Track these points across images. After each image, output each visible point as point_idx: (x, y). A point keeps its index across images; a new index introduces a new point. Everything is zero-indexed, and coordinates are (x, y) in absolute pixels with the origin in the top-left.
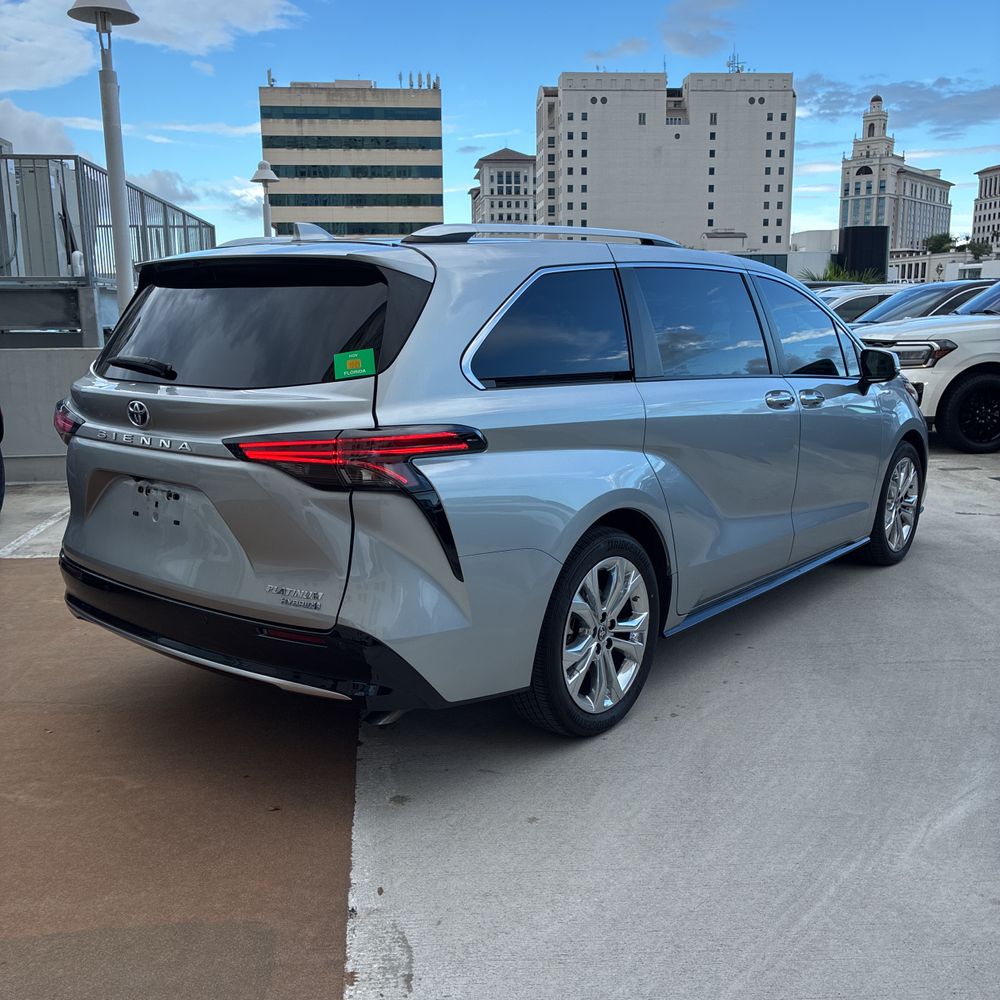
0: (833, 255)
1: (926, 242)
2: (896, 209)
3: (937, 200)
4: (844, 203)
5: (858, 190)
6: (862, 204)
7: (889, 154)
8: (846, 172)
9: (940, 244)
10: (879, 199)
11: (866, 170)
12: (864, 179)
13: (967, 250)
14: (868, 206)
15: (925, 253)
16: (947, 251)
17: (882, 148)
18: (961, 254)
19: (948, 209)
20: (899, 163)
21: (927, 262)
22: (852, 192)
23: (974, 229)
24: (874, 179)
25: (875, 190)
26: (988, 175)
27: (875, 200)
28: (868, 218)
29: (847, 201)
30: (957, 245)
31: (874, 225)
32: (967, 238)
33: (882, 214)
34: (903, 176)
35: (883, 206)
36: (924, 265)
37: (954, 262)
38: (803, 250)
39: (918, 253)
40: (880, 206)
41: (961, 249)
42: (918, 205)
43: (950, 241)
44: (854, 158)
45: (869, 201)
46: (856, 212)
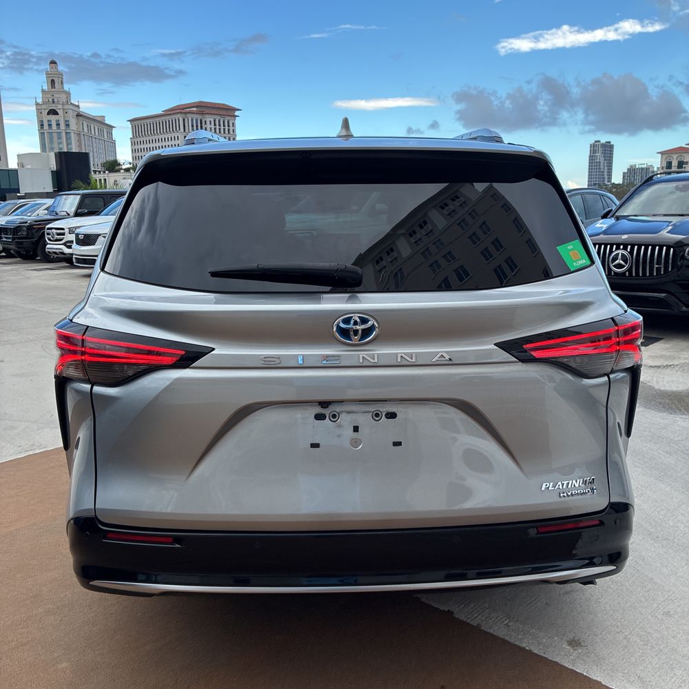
0: (52, 171)
1: (104, 165)
2: (79, 141)
3: (106, 137)
4: (42, 135)
5: (50, 125)
6: (55, 135)
7: (68, 102)
8: (39, 112)
9: (113, 166)
10: (66, 133)
11: (53, 112)
12: (53, 118)
13: (131, 171)
14: (60, 138)
15: (104, 172)
16: (118, 171)
17: (63, 98)
18: (128, 174)
19: (114, 143)
20: (76, 109)
21: (106, 178)
22: (46, 127)
23: (133, 157)
24: (61, 117)
25: (63, 126)
26: (136, 123)
27: (64, 134)
28: (61, 146)
29: (44, 133)
30: (124, 167)
31: (66, 151)
32: (130, 164)
33: (71, 144)
34: (81, 118)
35: (70, 138)
36: (105, 180)
37: (125, 178)
38: (29, 167)
39: (100, 172)
40: (68, 139)
41: (127, 170)
42: (94, 139)
43: (119, 164)
44: (44, 103)
45: (59, 133)
46: (51, 141)
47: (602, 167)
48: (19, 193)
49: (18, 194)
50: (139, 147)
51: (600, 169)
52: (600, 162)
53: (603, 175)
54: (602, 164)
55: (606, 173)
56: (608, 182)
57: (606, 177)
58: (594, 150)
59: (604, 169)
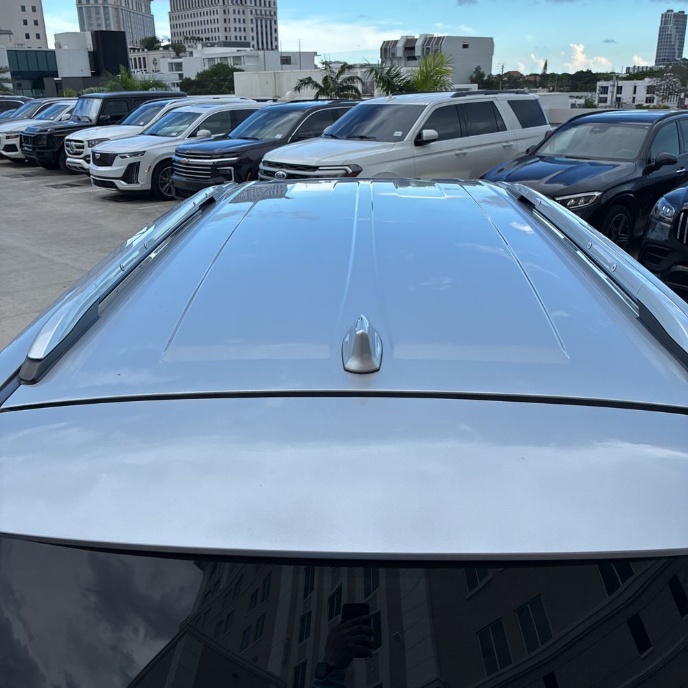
0: (89, 52)
1: (142, 42)
2: (117, 16)
3: (144, 11)
4: (80, 10)
6: (93, 10)
9: (151, 43)
10: (104, 7)
13: (170, 48)
14: (98, 13)
15: (143, 50)
16: (157, 49)
18: (167, 52)
19: (152, 18)
21: (146, 56)
22: (84, 1)
23: (172, 34)
27: (102, 8)
28: (99, 22)
29: (81, 8)
30: (163, 45)
31: (104, 29)
32: (169, 40)
33: (109, 19)
35: (108, 13)
36: (144, 58)
37: (164, 57)
38: (66, 47)
39: (139, 50)
40: (106, 13)
41: (166, 47)
42: (132, 14)
43: (158, 42)
45: (97, 8)
46: (90, 17)
47: (673, 40)
48: (57, 77)
49: (55, 79)
50: (178, 22)
51: (671, 42)
52: (671, 35)
53: (674, 49)
54: (673, 36)
55: (676, 47)
56: (679, 57)
57: (677, 51)
58: (665, 20)
59: (675, 42)
